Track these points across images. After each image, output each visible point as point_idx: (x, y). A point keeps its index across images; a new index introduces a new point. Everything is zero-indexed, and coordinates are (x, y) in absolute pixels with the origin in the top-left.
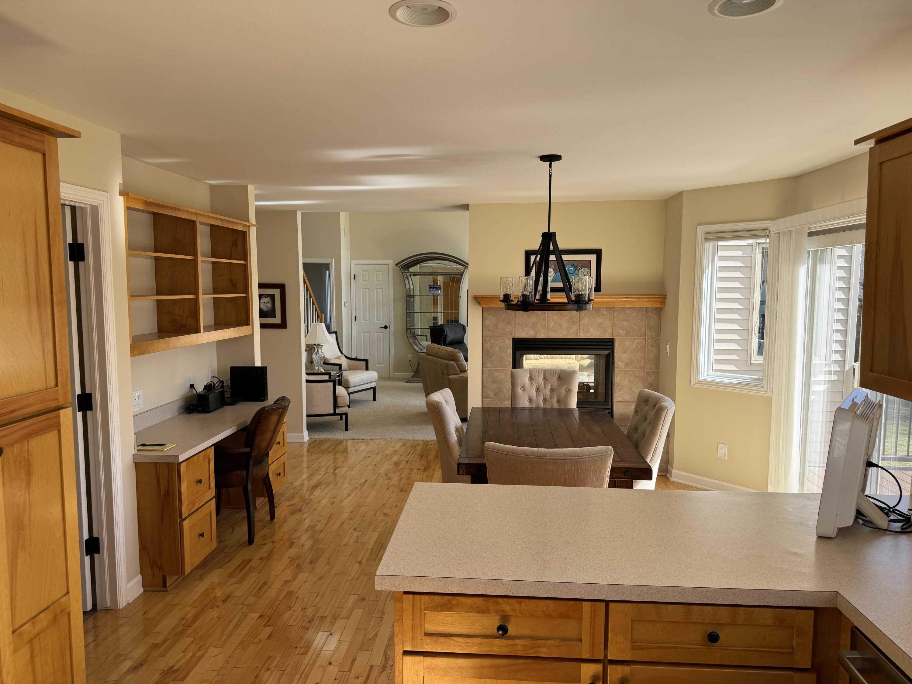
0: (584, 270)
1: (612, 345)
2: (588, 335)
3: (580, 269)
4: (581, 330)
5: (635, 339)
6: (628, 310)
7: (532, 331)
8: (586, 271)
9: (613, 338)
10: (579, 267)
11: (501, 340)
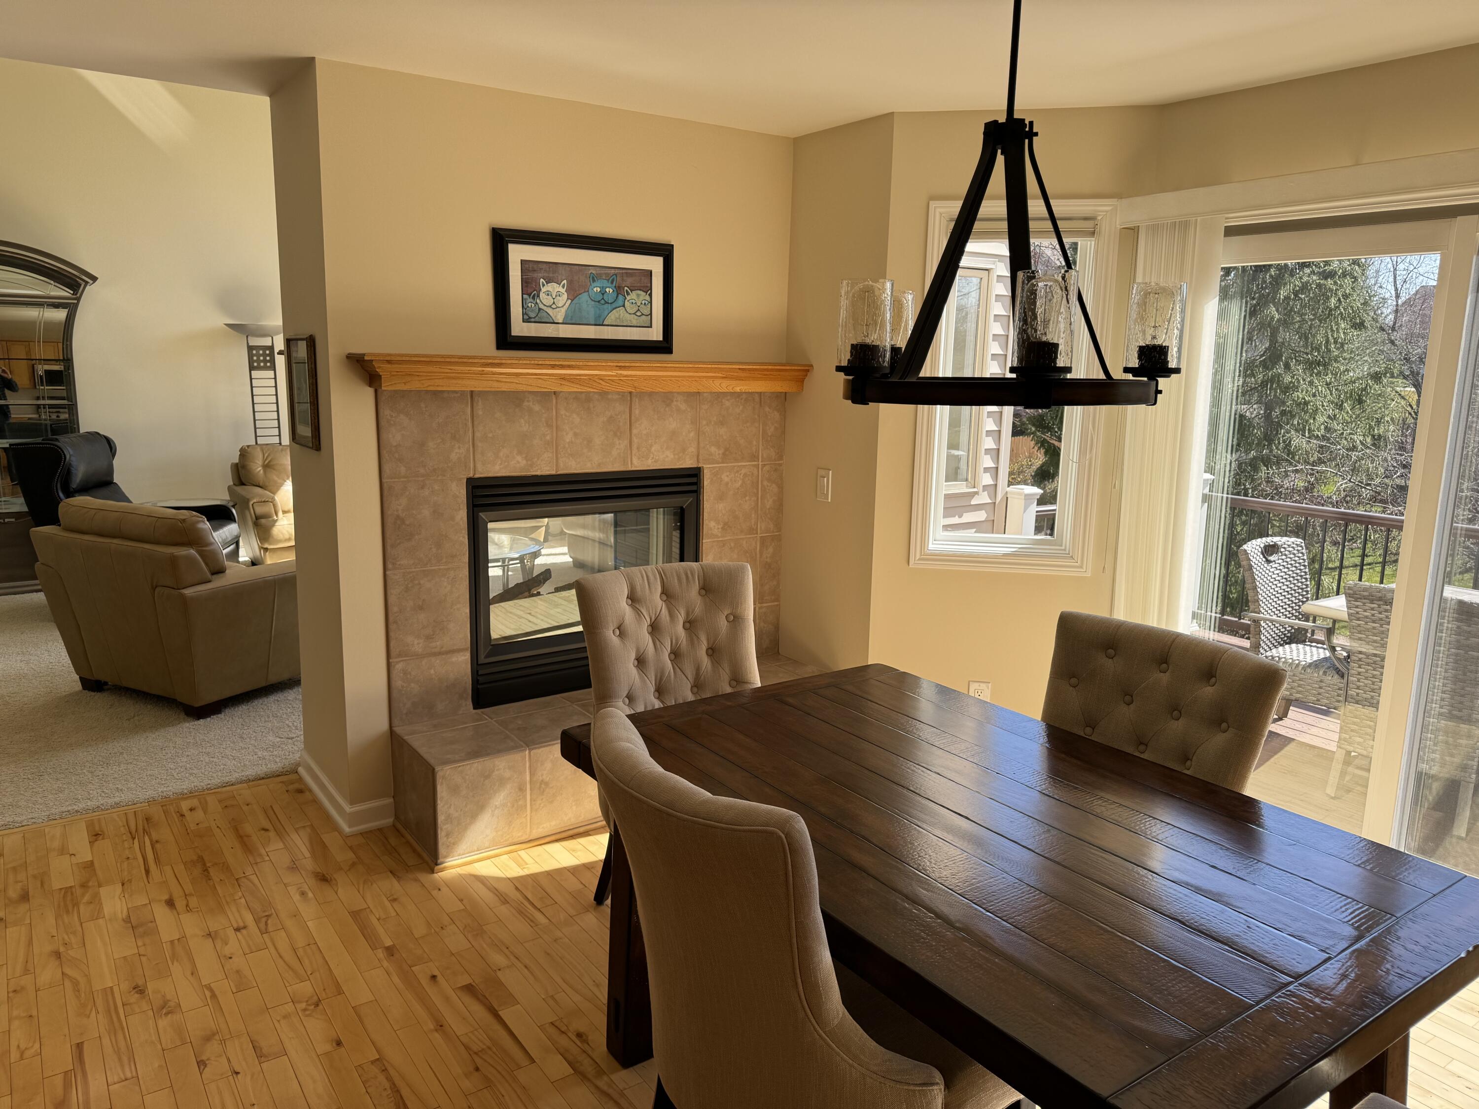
0: (638, 295)
1: (695, 484)
2: (650, 461)
3: (628, 294)
4: (635, 451)
5: (739, 466)
6: (728, 400)
7: (519, 458)
8: (641, 298)
9: (700, 465)
10: (626, 288)
11: (436, 487)
